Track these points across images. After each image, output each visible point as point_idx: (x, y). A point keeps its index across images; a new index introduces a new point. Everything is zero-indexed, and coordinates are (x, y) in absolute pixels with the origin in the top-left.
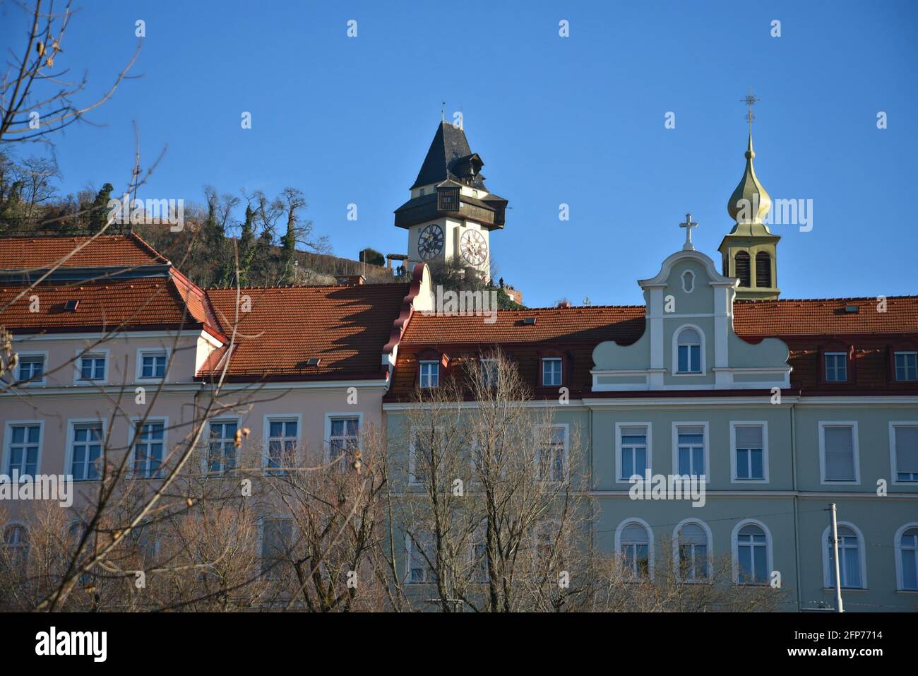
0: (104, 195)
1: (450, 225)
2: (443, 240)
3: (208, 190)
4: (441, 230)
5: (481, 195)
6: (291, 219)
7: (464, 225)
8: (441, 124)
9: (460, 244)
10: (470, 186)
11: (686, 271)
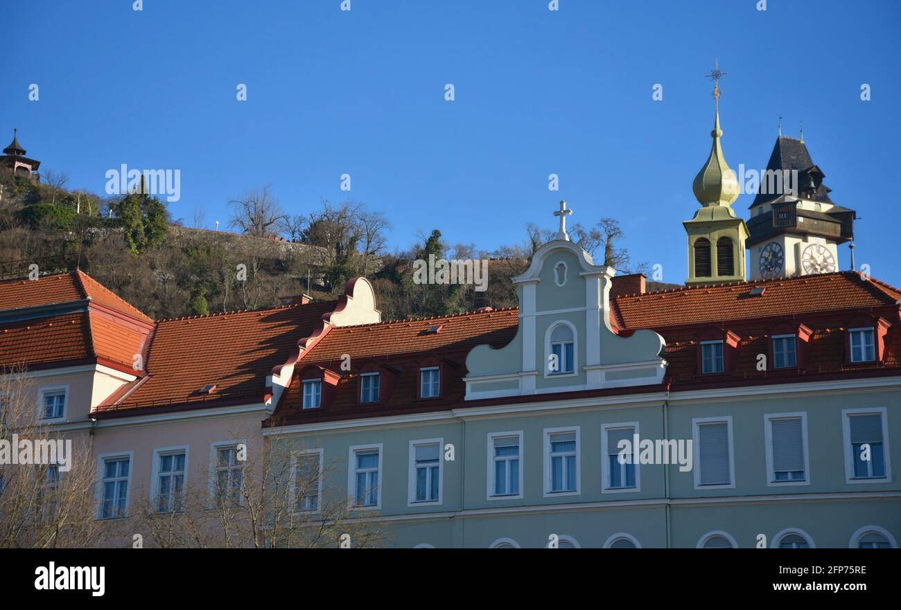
0: (433, 241)
1: (790, 242)
2: (783, 258)
3: (529, 227)
4: (781, 247)
5: (825, 207)
6: (608, 248)
7: (805, 240)
8: (778, 139)
9: (802, 260)
10: (811, 200)
11: (562, 262)
